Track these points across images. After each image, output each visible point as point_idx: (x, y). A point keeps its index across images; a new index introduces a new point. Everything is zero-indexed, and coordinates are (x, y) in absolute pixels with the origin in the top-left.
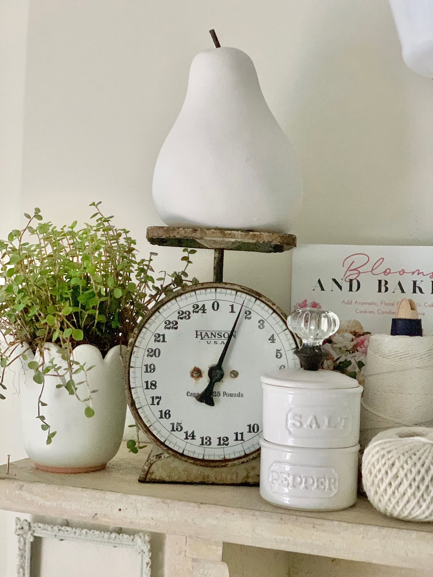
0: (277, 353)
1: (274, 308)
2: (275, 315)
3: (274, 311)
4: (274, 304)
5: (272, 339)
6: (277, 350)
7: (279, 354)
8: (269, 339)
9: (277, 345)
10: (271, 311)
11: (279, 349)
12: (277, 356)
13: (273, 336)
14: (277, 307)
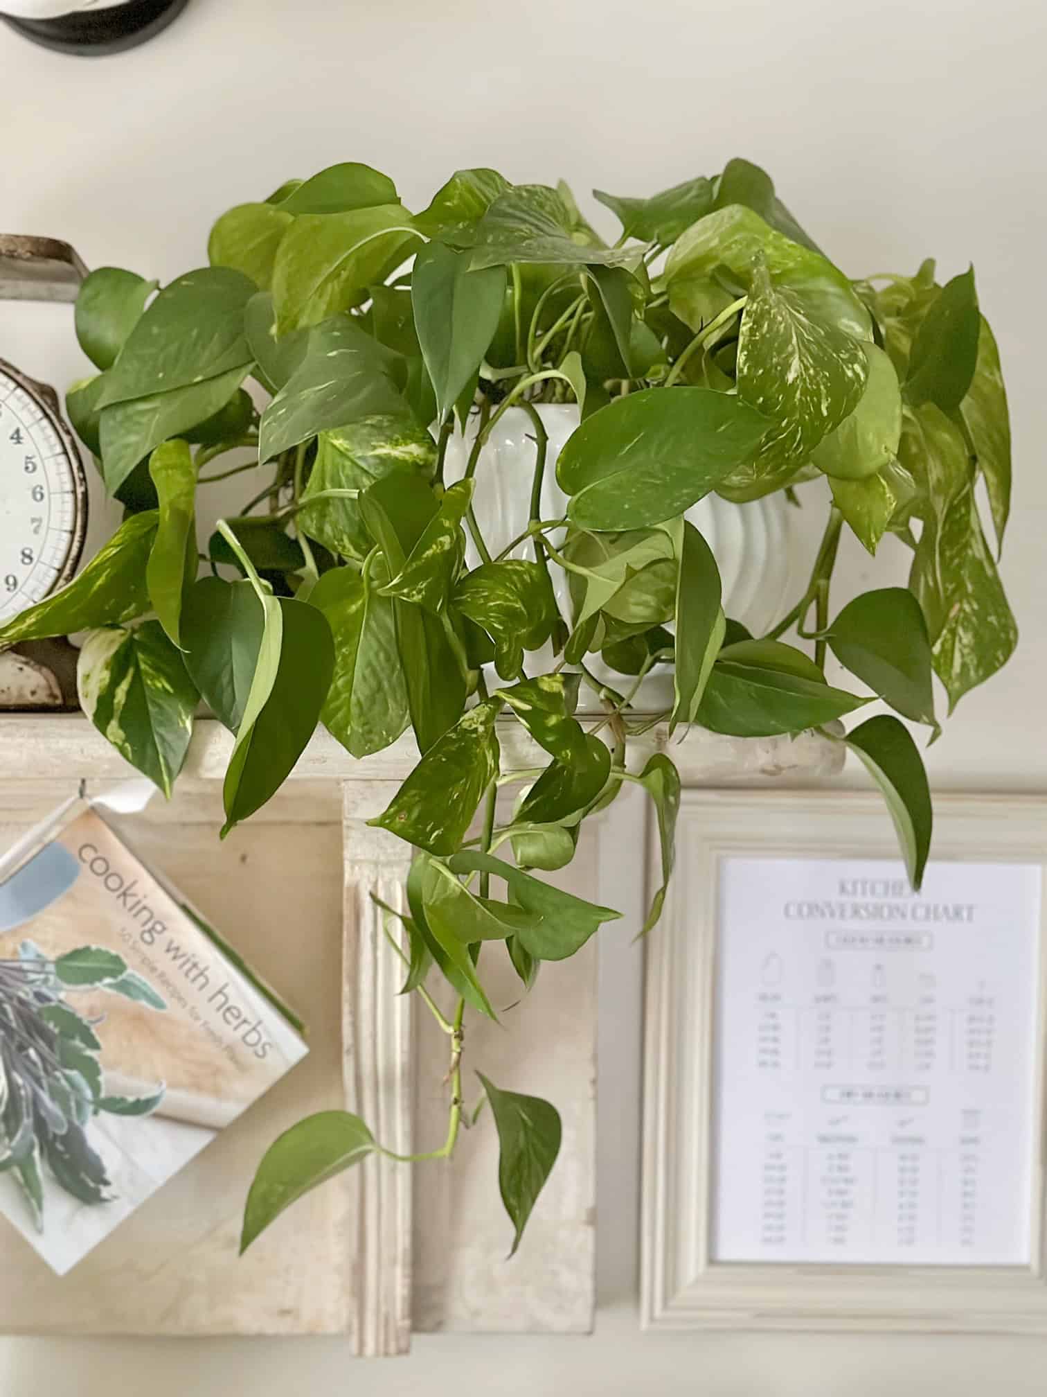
0: (26, 463)
1: (19, 378)
2: (19, 392)
3: (19, 385)
4: (18, 372)
5: (17, 437)
6: (27, 458)
7: (30, 466)
8: (12, 438)
9: (26, 448)
10: (12, 385)
11: (30, 456)
12: (27, 468)
13: (18, 431)
14: (26, 378)
